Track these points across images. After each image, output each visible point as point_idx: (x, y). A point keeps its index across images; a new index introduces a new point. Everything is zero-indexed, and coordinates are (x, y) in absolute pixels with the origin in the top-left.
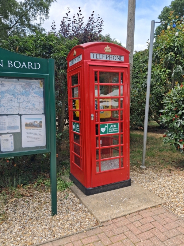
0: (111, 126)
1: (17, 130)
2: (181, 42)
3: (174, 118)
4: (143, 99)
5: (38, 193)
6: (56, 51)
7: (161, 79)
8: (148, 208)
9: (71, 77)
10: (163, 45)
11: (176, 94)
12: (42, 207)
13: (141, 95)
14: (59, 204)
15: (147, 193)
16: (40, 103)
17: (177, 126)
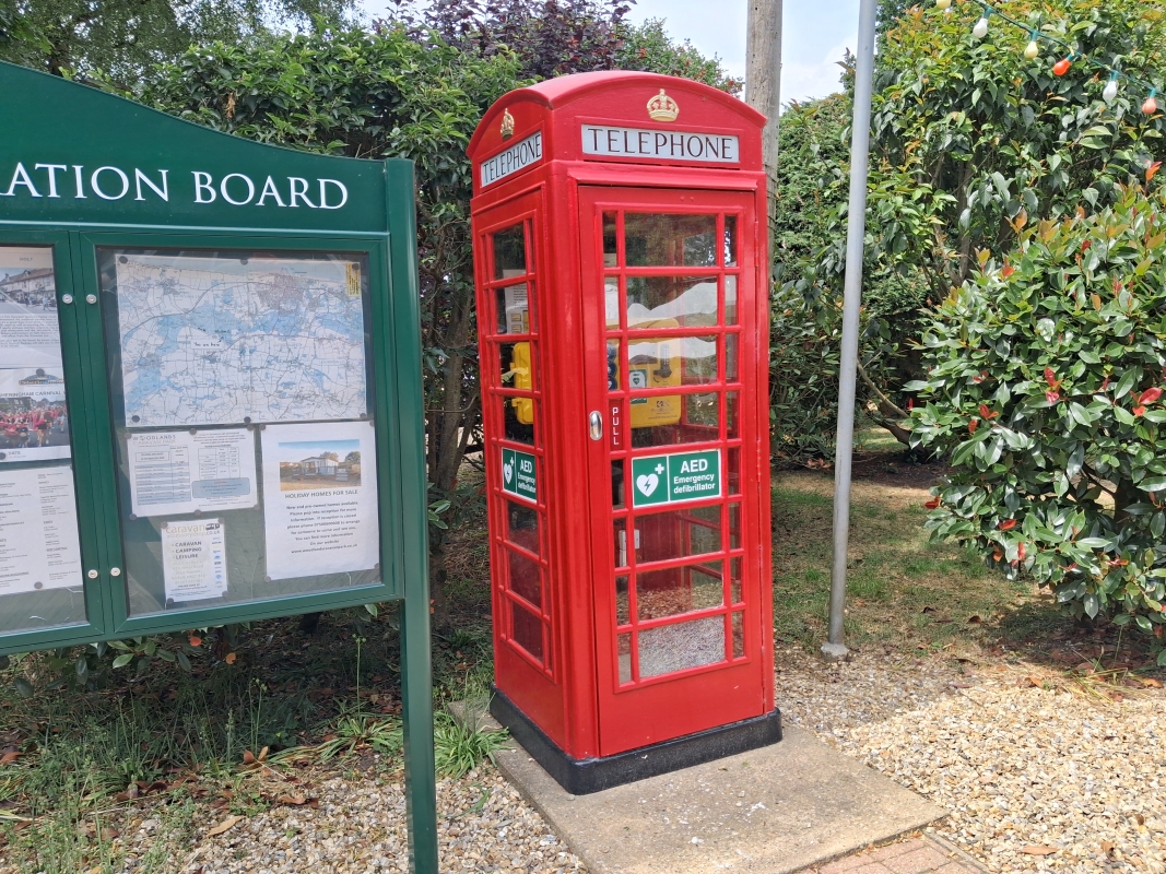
0: (685, 467)
1: (243, 498)
2: (999, 63)
3: (976, 418)
4: (827, 330)
5: (344, 786)
6: (417, 111)
7: (909, 238)
8: (866, 846)
9: (489, 239)
10: (915, 79)
11: (984, 307)
12: (365, 854)
13: (816, 309)
14: (447, 839)
15: (854, 775)
16: (347, 366)
17: (990, 455)
